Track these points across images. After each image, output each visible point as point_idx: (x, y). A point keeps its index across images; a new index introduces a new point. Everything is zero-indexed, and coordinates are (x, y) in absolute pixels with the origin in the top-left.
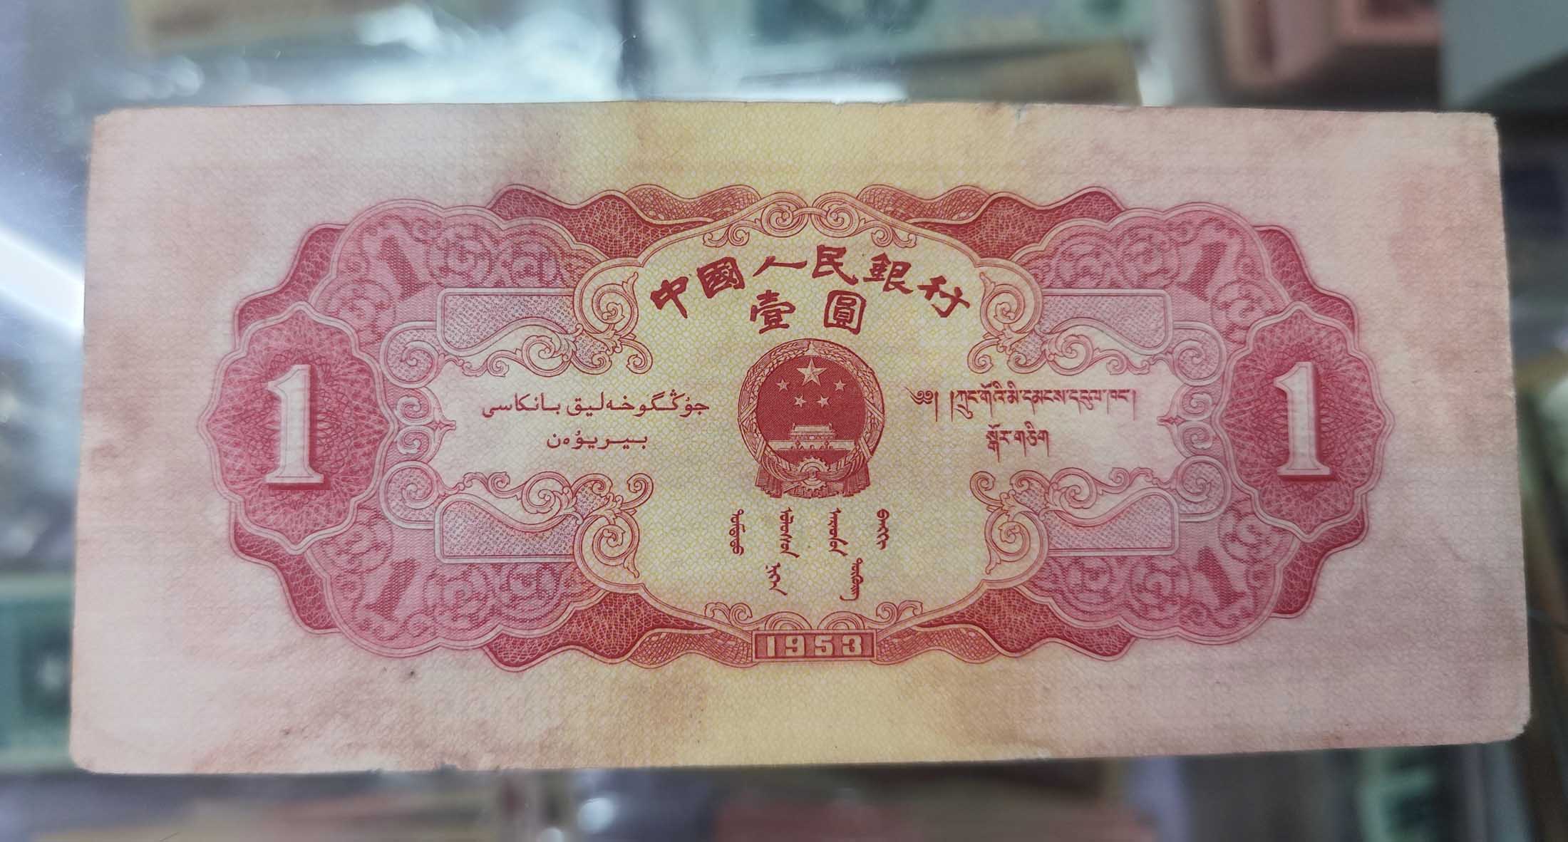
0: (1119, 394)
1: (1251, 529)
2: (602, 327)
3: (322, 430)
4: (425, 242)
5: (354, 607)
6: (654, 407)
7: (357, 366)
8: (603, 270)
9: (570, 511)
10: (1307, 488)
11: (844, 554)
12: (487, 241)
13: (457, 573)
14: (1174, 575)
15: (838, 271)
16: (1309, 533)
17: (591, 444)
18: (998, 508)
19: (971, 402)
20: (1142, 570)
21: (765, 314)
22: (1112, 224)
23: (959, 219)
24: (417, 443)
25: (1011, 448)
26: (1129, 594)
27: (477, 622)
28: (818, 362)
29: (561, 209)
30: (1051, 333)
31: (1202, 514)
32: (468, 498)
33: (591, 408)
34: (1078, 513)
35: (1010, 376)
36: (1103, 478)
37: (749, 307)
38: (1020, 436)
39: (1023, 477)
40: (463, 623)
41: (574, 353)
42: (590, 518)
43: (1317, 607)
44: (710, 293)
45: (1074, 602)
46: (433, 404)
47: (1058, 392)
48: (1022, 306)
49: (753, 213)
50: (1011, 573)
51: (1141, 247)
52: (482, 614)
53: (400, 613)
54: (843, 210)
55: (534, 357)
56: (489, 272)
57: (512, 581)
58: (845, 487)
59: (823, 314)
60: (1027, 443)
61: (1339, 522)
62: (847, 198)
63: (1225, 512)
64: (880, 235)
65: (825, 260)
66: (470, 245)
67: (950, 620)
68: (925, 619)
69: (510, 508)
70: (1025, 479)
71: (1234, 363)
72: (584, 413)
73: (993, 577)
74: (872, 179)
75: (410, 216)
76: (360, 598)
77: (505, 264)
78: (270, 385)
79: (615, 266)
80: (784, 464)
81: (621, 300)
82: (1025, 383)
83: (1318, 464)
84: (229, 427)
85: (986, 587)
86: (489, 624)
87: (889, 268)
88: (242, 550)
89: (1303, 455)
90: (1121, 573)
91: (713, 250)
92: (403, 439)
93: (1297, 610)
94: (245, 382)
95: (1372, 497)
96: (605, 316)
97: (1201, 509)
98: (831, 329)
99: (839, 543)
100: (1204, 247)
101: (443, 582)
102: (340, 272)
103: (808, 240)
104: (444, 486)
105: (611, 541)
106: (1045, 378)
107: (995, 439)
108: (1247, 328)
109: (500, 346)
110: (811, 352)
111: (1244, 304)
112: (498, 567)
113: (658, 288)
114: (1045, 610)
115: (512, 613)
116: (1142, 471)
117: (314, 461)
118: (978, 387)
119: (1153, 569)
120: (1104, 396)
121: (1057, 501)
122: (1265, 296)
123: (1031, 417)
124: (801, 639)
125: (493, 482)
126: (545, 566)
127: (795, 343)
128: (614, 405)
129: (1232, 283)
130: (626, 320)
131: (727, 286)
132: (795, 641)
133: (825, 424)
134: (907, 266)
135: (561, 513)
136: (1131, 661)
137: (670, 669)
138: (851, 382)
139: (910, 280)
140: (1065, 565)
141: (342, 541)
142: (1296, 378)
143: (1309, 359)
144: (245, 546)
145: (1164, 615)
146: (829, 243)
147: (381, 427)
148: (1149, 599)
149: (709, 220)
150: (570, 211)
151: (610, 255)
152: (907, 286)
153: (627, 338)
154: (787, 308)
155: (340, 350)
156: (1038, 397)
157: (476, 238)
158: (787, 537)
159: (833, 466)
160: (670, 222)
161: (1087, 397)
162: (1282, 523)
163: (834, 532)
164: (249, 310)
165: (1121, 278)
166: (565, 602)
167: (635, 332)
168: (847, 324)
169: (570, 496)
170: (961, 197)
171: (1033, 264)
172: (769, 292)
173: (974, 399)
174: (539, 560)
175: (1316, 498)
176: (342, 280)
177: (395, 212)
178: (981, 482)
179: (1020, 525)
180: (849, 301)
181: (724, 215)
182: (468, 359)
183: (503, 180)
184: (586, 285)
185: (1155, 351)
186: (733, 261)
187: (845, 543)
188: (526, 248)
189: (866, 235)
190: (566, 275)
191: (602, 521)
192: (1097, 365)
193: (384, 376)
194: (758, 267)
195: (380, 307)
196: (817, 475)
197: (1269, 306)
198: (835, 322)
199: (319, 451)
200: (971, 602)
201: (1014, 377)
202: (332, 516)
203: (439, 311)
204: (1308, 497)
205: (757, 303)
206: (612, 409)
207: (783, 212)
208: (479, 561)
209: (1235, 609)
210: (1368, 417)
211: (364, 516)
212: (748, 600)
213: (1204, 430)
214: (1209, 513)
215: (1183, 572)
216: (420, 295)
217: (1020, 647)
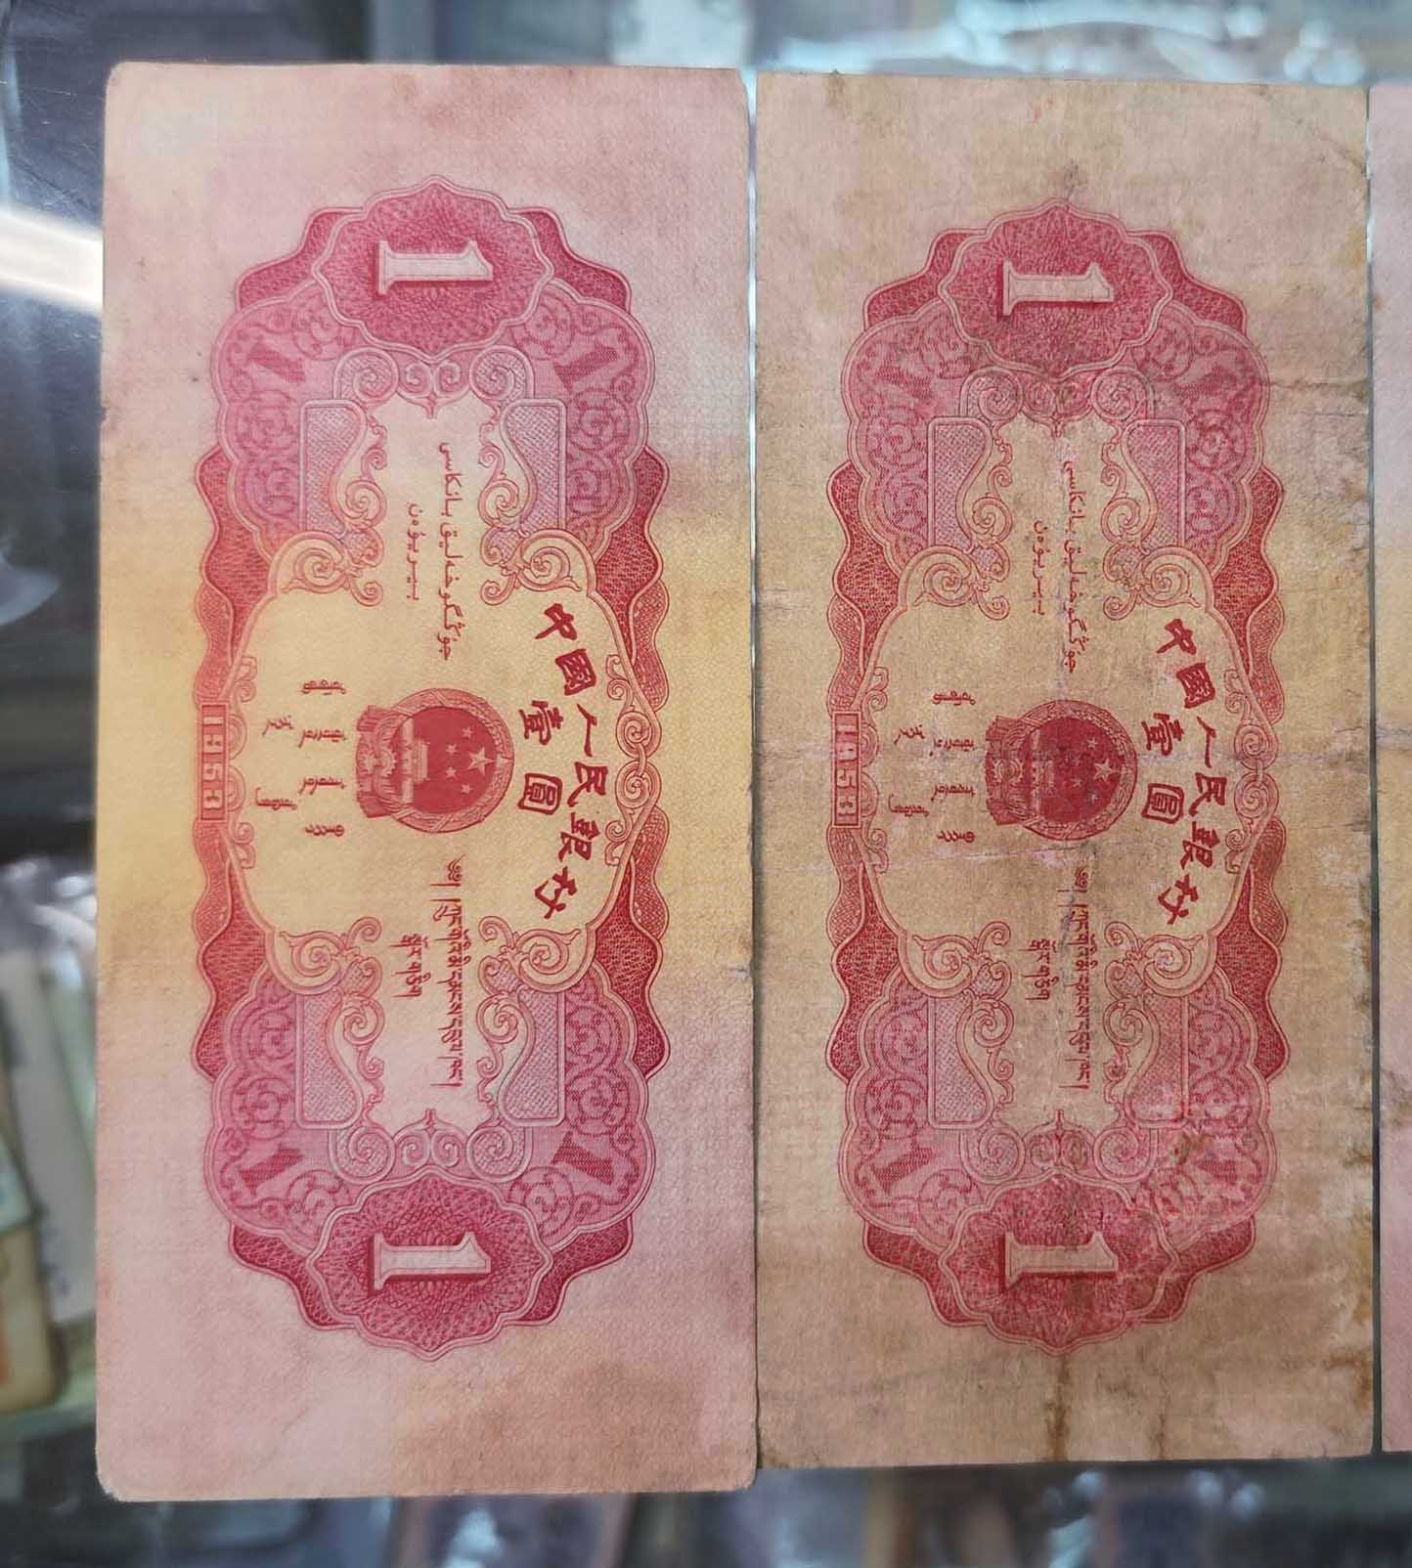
0: (457, 1066)
1: (320, 1204)
2: (527, 557)
3: (429, 293)
4: (612, 387)
5: (258, 325)
6: (448, 607)
7: (490, 324)
8: (583, 557)
9: (348, 527)
10: (360, 1263)
11: (301, 792)
12: (613, 446)
13: (291, 420)
14: (275, 1121)
15: (582, 787)
16: (315, 1265)
17: (412, 547)
18: (343, 945)
19: (450, 919)
20: (280, 1089)
21: (539, 715)
22: (630, 1065)
23: (634, 908)
24: (416, 382)
25: (401, 959)
26: (256, 1077)
27: (242, 439)
28: (490, 767)
29: (644, 518)
30: (519, 1001)
31: (336, 1153)
32: (362, 433)
33: (447, 546)
34: (339, 1023)
35: (476, 959)
36: (374, 1051)
37: (547, 700)
38: (416, 967)
39: (373, 971)
40: (242, 427)
41: (502, 530)
42: (340, 544)
43: (239, 1271)
44: (560, 661)
45: (251, 1019)
46: (453, 396)
47: (459, 1007)
48: (547, 971)
49: (641, 704)
50: (280, 956)
51: (608, 1095)
52: (250, 445)
53: (254, 369)
54: (642, 793)
55: (498, 491)
56: (582, 449)
57: (280, 473)
58: (366, 793)
59: (538, 772)
60: (409, 975)
61: (326, 1298)
62: (654, 798)
63: (337, 1177)
64: (618, 829)
65: (593, 774)
66: (608, 431)
67: (235, 896)
68: (237, 872)
69: (352, 469)
70: (374, 972)
71: (489, 1190)
72: (442, 539)
73: (277, 939)
74: (675, 822)
75: (638, 374)
76: (269, 331)
77: (590, 463)
78: (473, 243)
79: (587, 569)
80: (389, 734)
81: (553, 575)
82: (469, 971)
83: (386, 1277)
84: (434, 204)
85: (268, 931)
86: (241, 452)
87: (584, 838)
88: (316, 221)
89: (395, 1260)
90: (276, 1067)
91: (603, 665)
92: (419, 369)
93: (237, 1251)
94: (476, 219)
95: (351, 1334)
96: (537, 560)
97: (341, 1152)
98: (524, 780)
99: (311, 787)
100: (608, 1161)
101: (281, 407)
102: (581, 307)
103: (612, 757)
104: (374, 408)
105: (319, 566)
106: (473, 993)
107: (412, 942)
108: (524, 1204)
109: (509, 459)
110: (500, 761)
111: (550, 1201)
112: (294, 460)
113: (565, 610)
114: (242, 990)
115: (251, 473)
116: (379, 1092)
117: (399, 285)
118: (465, 926)
119: (281, 1100)
120: (455, 1054)
121: (350, 1004)
122: (558, 1224)
123: (435, 979)
124: (220, 749)
125: (376, 454)
126: (296, 504)
127: (510, 745)
128: (450, 568)
129: (572, 1191)
130: (532, 578)
131: (568, 678)
132: (218, 743)
133: (428, 775)
134: (587, 855)
135: (347, 519)
136: (191, 1078)
137: (194, 624)
138: (468, 800)
139: (573, 860)
140: (288, 1011)
141: (323, 313)
142: (474, 1256)
143: (493, 1271)
144: (319, 224)
145: (235, 1112)
146: (610, 779)
147: (431, 348)
148: (252, 1096)
149: (633, 660)
150: (642, 527)
151: (598, 565)
152: (566, 856)
153: (515, 580)
154: (544, 737)
155: (506, 309)
156: (455, 987)
157: (615, 436)
158: (318, 736)
159: (386, 782)
160: (631, 623)
161: (453, 1035)
162: (325, 1236)
163: (323, 782)
164: (546, 223)
165: (576, 1073)
166: (260, 522)
167: (522, 588)
168: (528, 796)
169: (363, 526)
170: (656, 909)
171: (589, 983)
172: (561, 719)
173: (453, 922)
174: (302, 497)
175: (350, 1273)
176: (574, 309)
177: (641, 358)
178: (369, 928)
179: (327, 967)
180: (551, 798)
181: (639, 676)
182: (496, 427)
183: (672, 463)
184: (567, 540)
185: (501, 1107)
186: (592, 683)
187: (311, 793)
188: (605, 485)
189: (617, 816)
190: (578, 522)
191: (336, 556)
192: (487, 1047)
193: (480, 350)
194: (587, 709)
195: (547, 346)
196: (378, 767)
197: (548, 1228)
198: (530, 784)
199: (410, 290)
200: (253, 916)
201: (474, 962)
202: (346, 304)
203: (543, 401)
204: (351, 1265)
205: (550, 708)
206: (447, 567)
207: (641, 733)
208: (302, 441)
209: (240, 1186)
210: (434, 1333)
211: (346, 334)
212: (257, 698)
213: (421, 1156)
214: (337, 1160)
215: (277, 1131)
216: (560, 383)
217: (207, 965)
